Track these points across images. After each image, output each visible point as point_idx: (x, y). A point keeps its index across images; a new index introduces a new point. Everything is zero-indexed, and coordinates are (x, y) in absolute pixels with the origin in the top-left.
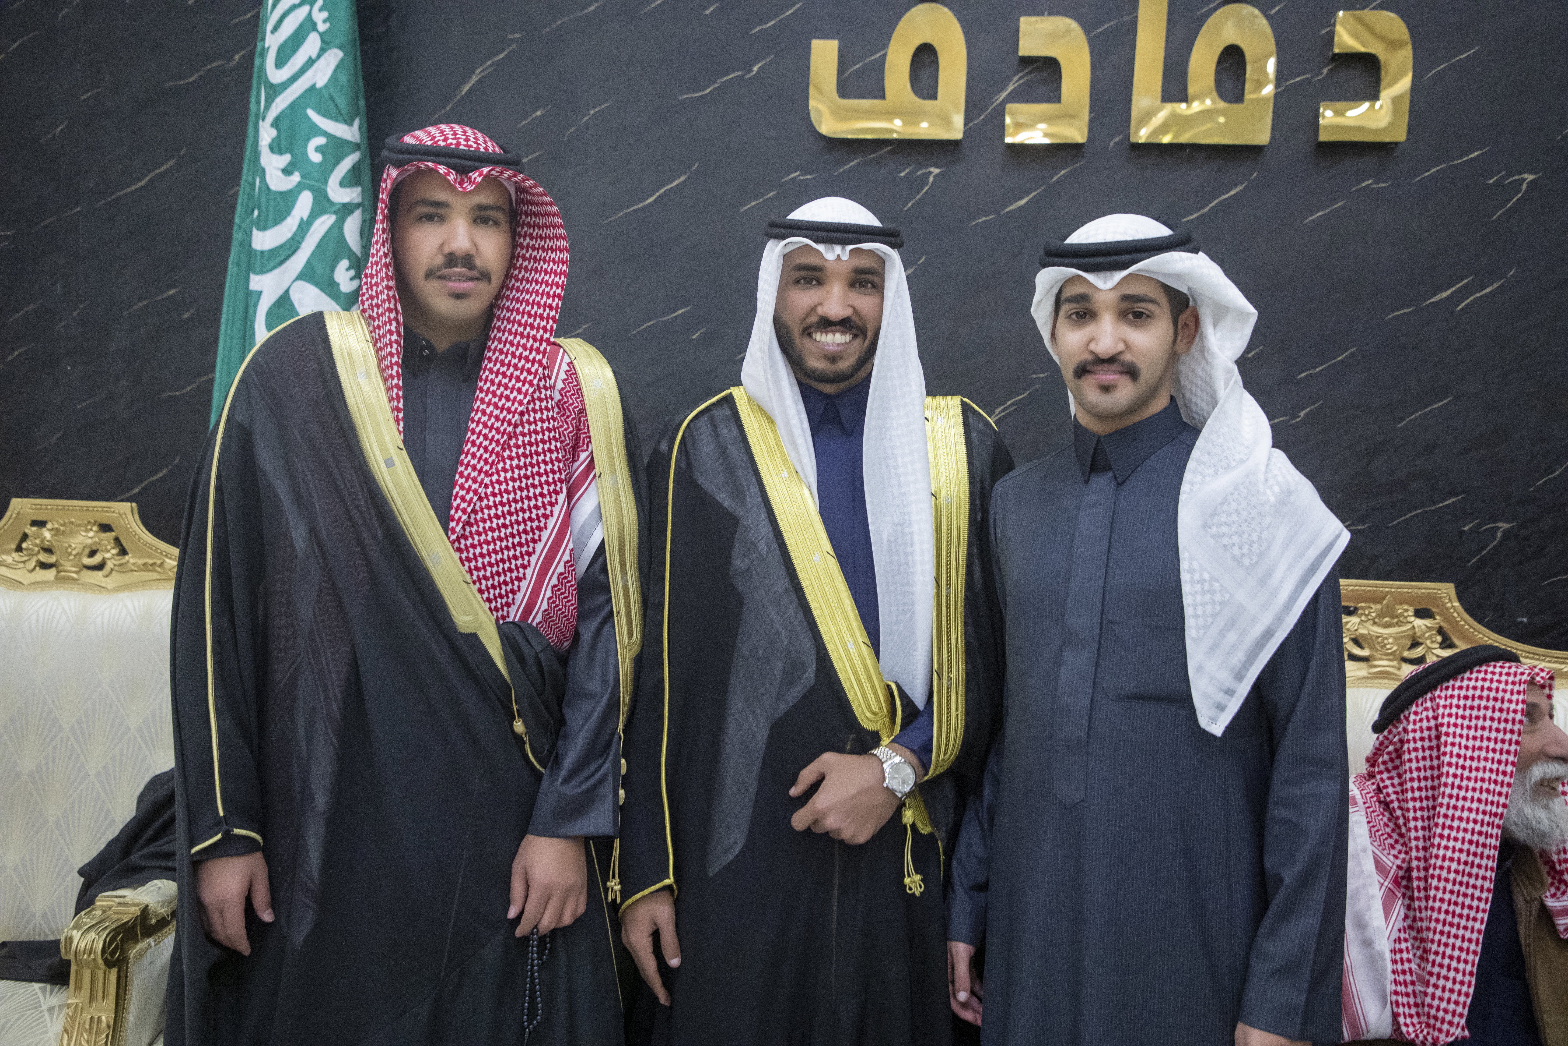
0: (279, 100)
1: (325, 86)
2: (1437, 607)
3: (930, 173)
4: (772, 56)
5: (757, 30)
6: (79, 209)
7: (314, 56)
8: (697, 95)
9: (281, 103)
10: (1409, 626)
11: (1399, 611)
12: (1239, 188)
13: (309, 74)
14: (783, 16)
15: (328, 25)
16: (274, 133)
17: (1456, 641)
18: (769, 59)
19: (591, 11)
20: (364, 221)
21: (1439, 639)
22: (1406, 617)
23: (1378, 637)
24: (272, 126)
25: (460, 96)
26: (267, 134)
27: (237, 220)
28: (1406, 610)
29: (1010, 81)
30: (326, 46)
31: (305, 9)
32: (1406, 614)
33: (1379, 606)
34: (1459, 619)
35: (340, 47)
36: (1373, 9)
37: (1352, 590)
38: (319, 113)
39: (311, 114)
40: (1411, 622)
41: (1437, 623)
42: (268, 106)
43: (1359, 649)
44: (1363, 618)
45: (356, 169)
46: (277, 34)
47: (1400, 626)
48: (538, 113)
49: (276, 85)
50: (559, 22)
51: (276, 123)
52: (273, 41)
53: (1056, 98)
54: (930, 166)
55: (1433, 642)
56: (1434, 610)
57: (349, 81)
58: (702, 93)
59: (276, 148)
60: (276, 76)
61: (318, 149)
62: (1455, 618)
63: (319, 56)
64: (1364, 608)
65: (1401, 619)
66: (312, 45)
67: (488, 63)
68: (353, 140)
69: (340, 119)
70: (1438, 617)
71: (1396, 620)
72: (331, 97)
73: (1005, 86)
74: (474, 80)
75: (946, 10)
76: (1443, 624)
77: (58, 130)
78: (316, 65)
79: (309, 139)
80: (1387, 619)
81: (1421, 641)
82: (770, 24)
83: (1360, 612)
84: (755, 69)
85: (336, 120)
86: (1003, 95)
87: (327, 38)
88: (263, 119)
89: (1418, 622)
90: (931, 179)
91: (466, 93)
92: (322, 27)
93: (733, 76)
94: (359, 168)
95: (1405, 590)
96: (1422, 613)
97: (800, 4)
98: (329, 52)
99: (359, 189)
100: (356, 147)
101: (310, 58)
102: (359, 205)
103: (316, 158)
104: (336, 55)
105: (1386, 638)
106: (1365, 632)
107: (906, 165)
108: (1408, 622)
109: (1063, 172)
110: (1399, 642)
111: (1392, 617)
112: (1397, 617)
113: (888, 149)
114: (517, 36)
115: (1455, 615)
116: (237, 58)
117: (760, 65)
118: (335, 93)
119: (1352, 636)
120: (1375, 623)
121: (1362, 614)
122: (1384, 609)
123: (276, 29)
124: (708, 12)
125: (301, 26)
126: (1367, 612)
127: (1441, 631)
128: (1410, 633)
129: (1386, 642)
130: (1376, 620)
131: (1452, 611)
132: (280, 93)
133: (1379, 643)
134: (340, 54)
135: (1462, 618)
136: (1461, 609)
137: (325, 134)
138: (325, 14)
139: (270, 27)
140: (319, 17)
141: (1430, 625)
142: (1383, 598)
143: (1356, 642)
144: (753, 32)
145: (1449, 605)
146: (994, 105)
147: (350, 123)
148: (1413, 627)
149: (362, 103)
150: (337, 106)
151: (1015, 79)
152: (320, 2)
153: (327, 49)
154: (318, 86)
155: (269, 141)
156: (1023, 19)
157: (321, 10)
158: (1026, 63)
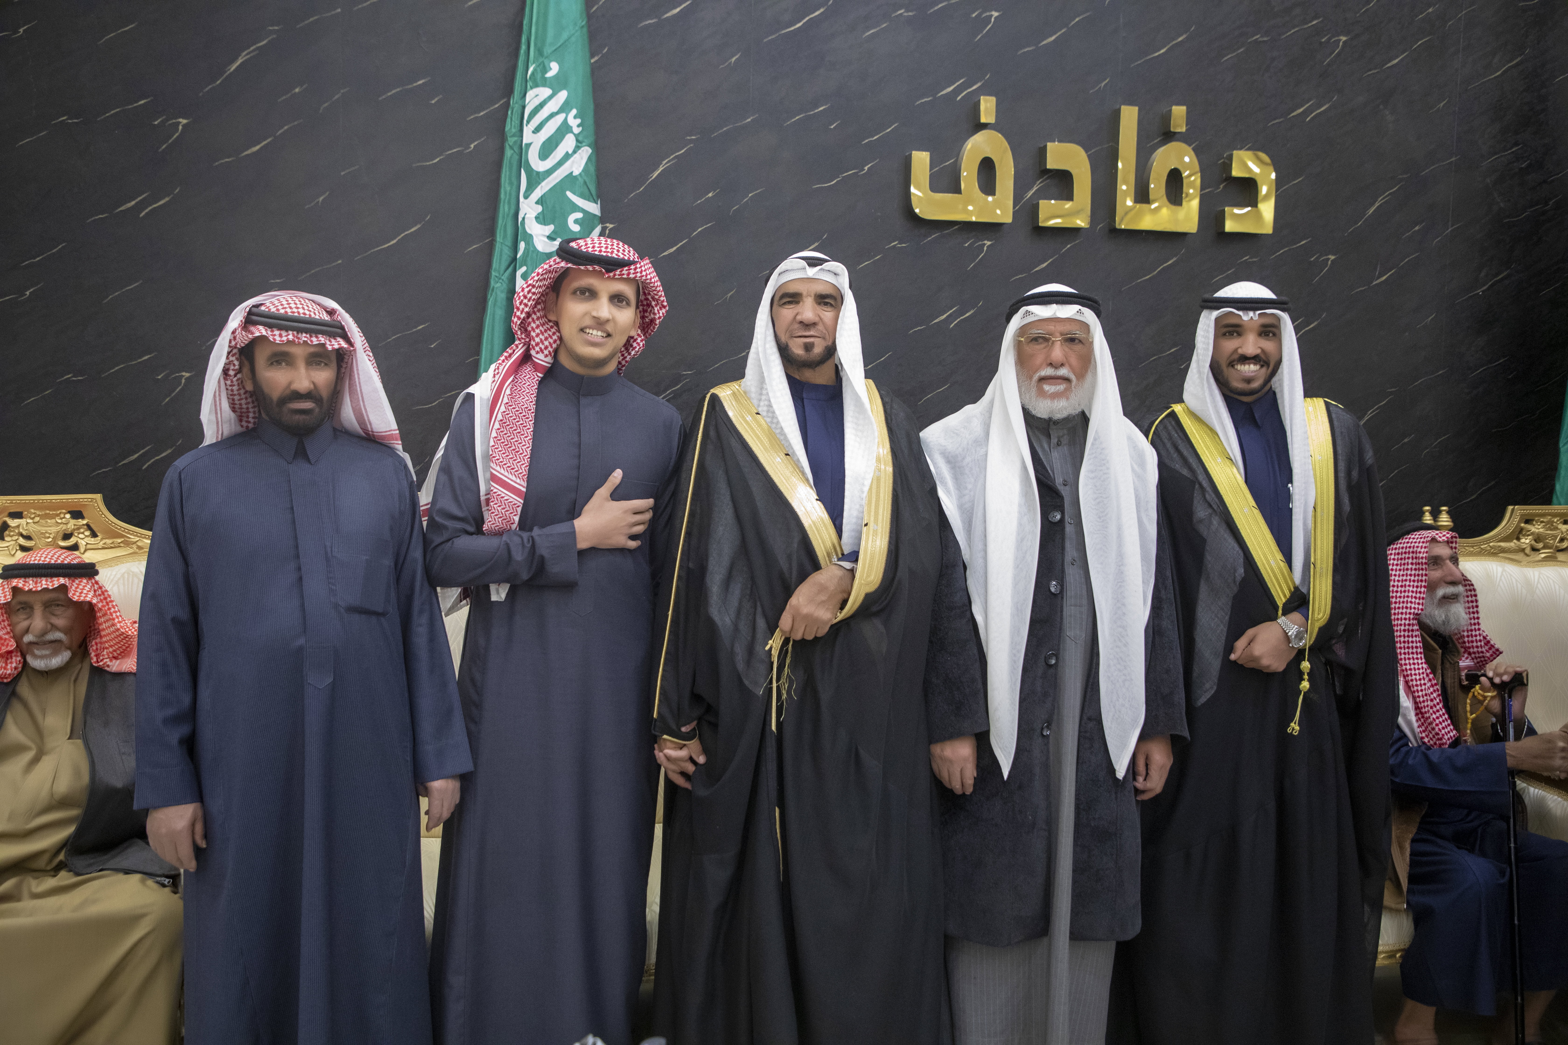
0: (543, 184)
1: (580, 174)
3: (984, 244)
4: (879, 160)
5: (867, 141)
6: (340, 262)
7: (570, 152)
8: (826, 185)
9: (545, 187)
12: (1175, 259)
13: (566, 166)
14: (884, 133)
15: (581, 129)
16: (539, 208)
18: (876, 162)
19: (748, 122)
24: (537, 203)
25: (651, 180)
26: (529, 209)
27: (494, 274)
29: (1035, 184)
30: (580, 145)
31: (562, 117)
35: (589, 146)
38: (576, 194)
39: (569, 194)
42: (530, 188)
46: (538, 134)
48: (710, 195)
49: (539, 172)
50: (725, 129)
52: (533, 139)
53: (1069, 197)
54: (985, 241)
57: (595, 173)
58: (829, 184)
59: (541, 219)
60: (539, 166)
61: (576, 221)
63: (575, 152)
66: (568, 143)
67: (672, 157)
68: (599, 215)
69: (589, 198)
72: (585, 183)
73: (1032, 188)
74: (661, 169)
75: (1000, 135)
77: (321, 199)
78: (572, 159)
79: (568, 214)
82: (875, 138)
84: (866, 168)
85: (586, 200)
86: (1030, 194)
87: (580, 139)
88: (526, 197)
90: (985, 248)
91: (654, 178)
92: (576, 130)
93: (851, 173)
97: (896, 125)
98: (582, 149)
101: (567, 152)
103: (576, 228)
104: (587, 151)
107: (968, 239)
109: (1069, 246)
113: (956, 227)
114: (693, 137)
116: (472, 146)
117: (870, 166)
118: (587, 180)
123: (537, 130)
124: (832, 127)
125: (559, 130)
132: (544, 179)
134: (590, 151)
137: (581, 210)
138: (578, 121)
140: (574, 122)
144: (864, 142)
146: (1025, 199)
147: (596, 202)
150: (589, 189)
151: (1038, 182)
152: (574, 112)
153: (582, 147)
154: (574, 174)
155: (534, 214)
156: (1048, 144)
157: (575, 117)
158: (1045, 172)
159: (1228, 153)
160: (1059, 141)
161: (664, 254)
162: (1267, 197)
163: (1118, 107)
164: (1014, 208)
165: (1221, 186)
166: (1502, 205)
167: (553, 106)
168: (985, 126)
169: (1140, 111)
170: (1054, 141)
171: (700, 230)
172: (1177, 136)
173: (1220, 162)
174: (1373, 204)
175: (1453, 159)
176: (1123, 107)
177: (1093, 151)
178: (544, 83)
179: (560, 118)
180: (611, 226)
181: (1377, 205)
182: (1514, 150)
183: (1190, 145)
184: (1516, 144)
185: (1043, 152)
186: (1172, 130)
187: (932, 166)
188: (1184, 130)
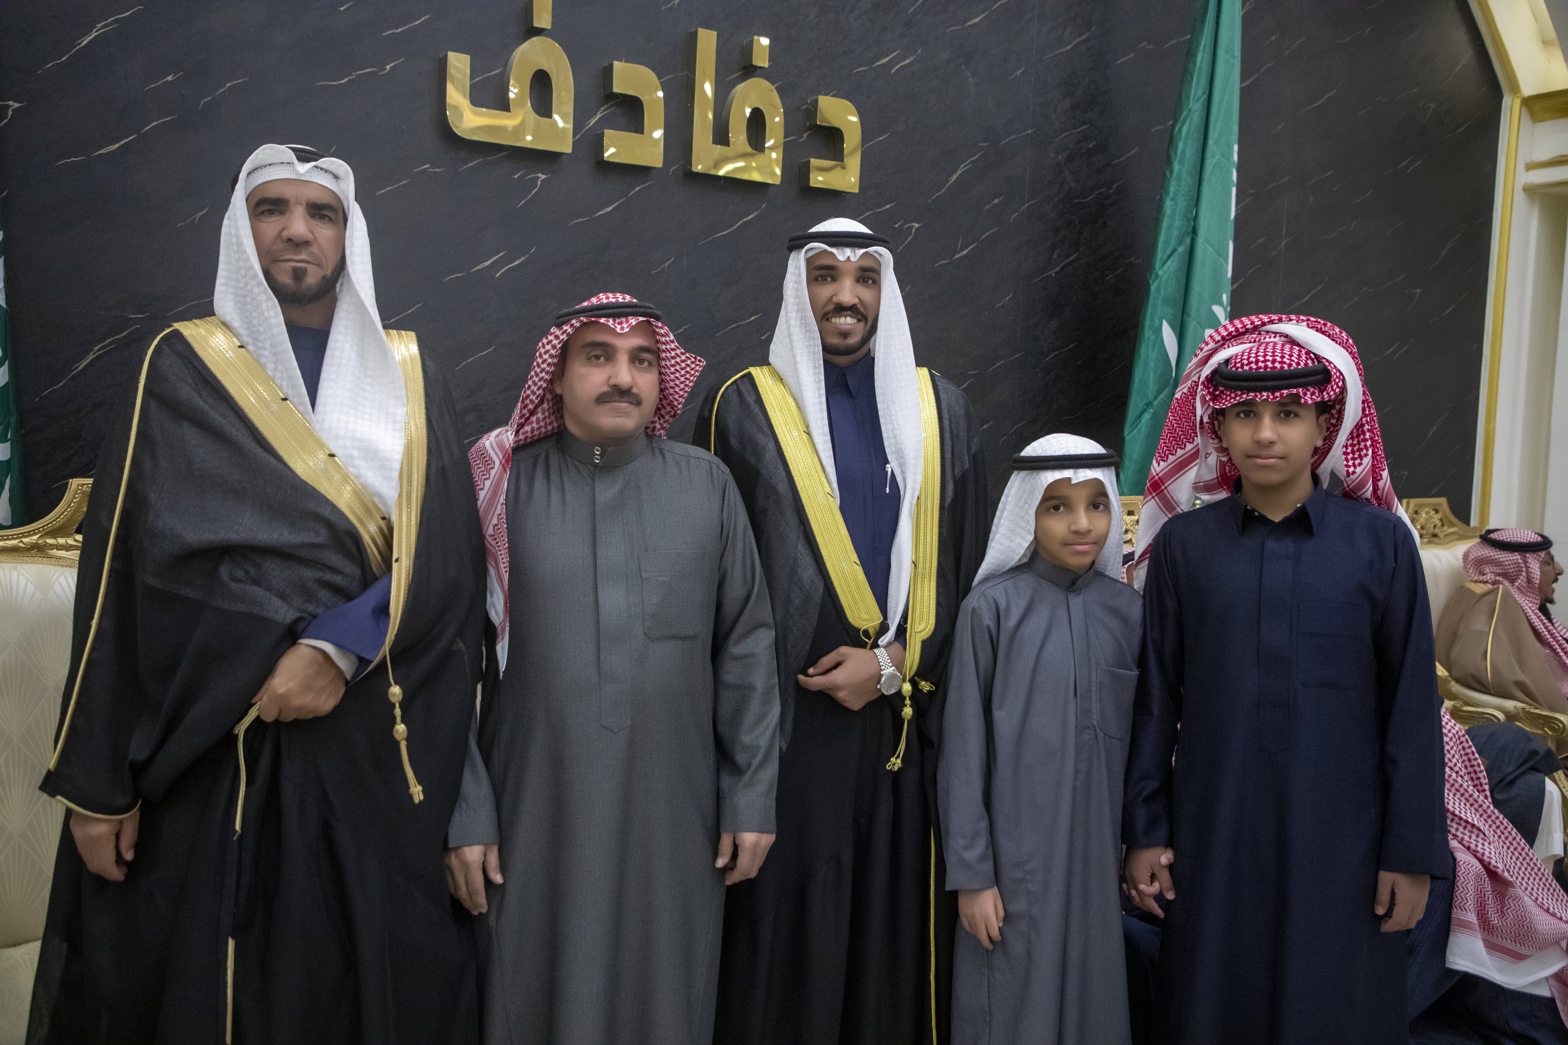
4: (403, 59)
5: (389, 32)
8: (334, 83)
14: (411, 25)
18: (400, 61)
25: (78, 47)
29: (599, 110)
36: (833, 96)
48: (170, 78)
53: (639, 130)
54: (539, 173)
58: (338, 83)
67: (111, 20)
73: (595, 114)
75: (557, 45)
82: (399, 30)
84: (388, 67)
86: (593, 121)
91: (84, 46)
93: (368, 70)
97: (427, 17)
107: (519, 169)
113: (503, 153)
117: (392, 65)
124: (342, 9)
144: (385, 34)
146: (587, 128)
151: (602, 109)
156: (616, 63)
158: (611, 97)
159: (812, 99)
160: (626, 61)
161: (101, 152)
162: (852, 153)
163: (694, 29)
164: (574, 136)
165: (805, 135)
166: (1072, 184)
168: (539, 32)
169: (718, 36)
170: (621, 60)
171: (154, 124)
172: (758, 72)
173: (803, 108)
174: (955, 171)
175: (1029, 131)
176: (700, 30)
177: (665, 78)
180: (16, 105)
181: (959, 173)
182: (1082, 128)
183: (773, 84)
184: (1084, 123)
185: (608, 72)
186: (754, 63)
187: (474, 72)
188: (766, 65)
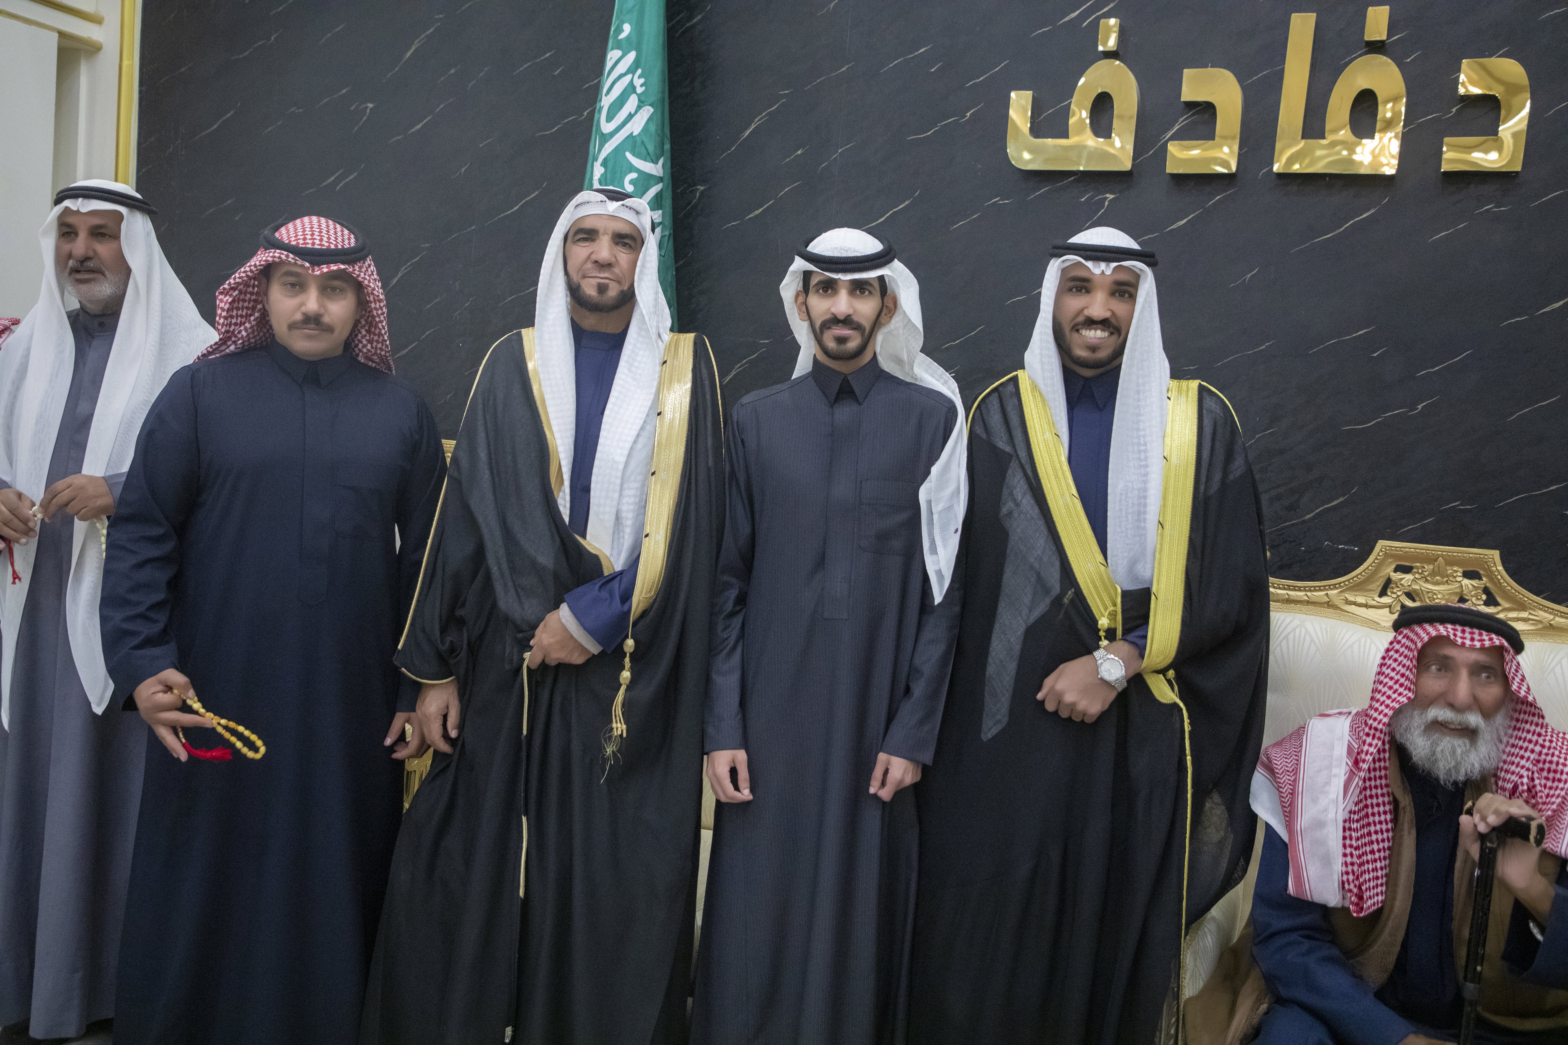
0: (606, 146)
1: (639, 134)
2: (1484, 569)
3: (1106, 198)
4: (981, 105)
5: (970, 84)
6: (473, 227)
7: (633, 112)
8: (922, 136)
9: (609, 147)
10: (1458, 585)
11: (1449, 572)
12: (1372, 211)
13: (628, 126)
15: (644, 88)
16: (602, 170)
17: (1499, 600)
18: (979, 107)
19: (843, 71)
20: (662, 237)
21: (1484, 597)
22: (1455, 577)
23: (1428, 592)
24: (601, 165)
25: (742, 139)
26: (598, 171)
28: (1456, 571)
29: (1177, 122)
30: (642, 105)
31: (629, 77)
32: (1455, 575)
33: (1431, 567)
34: (1502, 581)
35: (651, 105)
37: (1407, 552)
38: (634, 155)
39: (628, 155)
40: (1460, 582)
41: (1484, 584)
42: (600, 151)
43: (1411, 602)
44: (1417, 576)
45: (659, 197)
46: (608, 96)
47: (1448, 584)
48: (799, 152)
49: (606, 134)
50: (819, 80)
51: (604, 164)
52: (606, 102)
53: (1210, 136)
54: (1106, 192)
55: (1478, 599)
56: (1481, 572)
57: (656, 130)
58: (925, 135)
60: (607, 127)
61: (632, 182)
62: (1498, 580)
63: (636, 112)
64: (1417, 568)
65: (1451, 579)
66: (632, 103)
67: (764, 114)
68: (657, 175)
69: (648, 158)
70: (1484, 579)
71: (1446, 579)
72: (643, 142)
73: (1171, 127)
74: (753, 127)
76: (1488, 585)
77: (464, 170)
78: (634, 119)
79: (626, 175)
80: (1438, 578)
81: (1467, 597)
82: (981, 79)
83: (1415, 570)
84: (968, 115)
85: (645, 160)
86: (1168, 135)
87: (642, 99)
88: (597, 160)
89: (1466, 582)
90: (1104, 202)
91: (746, 137)
92: (639, 90)
93: (951, 120)
94: (661, 197)
95: (1455, 554)
96: (1470, 575)
98: (643, 109)
99: (660, 212)
100: (661, 179)
101: (630, 113)
102: (660, 224)
104: (648, 110)
105: (1435, 594)
106: (1417, 587)
108: (1457, 581)
109: (1217, 198)
110: (1447, 597)
111: (1443, 577)
112: (1447, 576)
113: (1069, 177)
114: (787, 91)
115: (1499, 577)
116: (584, 114)
117: (971, 112)
118: (645, 140)
119: (1405, 591)
120: (1427, 581)
121: (1415, 573)
122: (1436, 569)
123: (608, 93)
124: (934, 69)
125: (625, 90)
126: (1420, 571)
127: (1486, 591)
128: (1458, 590)
129: (1435, 597)
130: (1428, 578)
131: (1496, 574)
132: (608, 141)
133: (1429, 598)
134: (652, 110)
135: (1504, 580)
136: (1504, 573)
137: (637, 170)
138: (642, 80)
139: (605, 91)
140: (638, 82)
141: (1476, 585)
142: (1436, 560)
143: (1410, 595)
144: (967, 85)
145: (1494, 569)
147: (656, 163)
148: (1462, 586)
149: (667, 146)
150: (647, 149)
151: (1181, 120)
152: (639, 71)
153: (643, 107)
154: (634, 135)
155: (599, 176)
157: (639, 77)
158: (1182, 106)
161: (750, 216)
167: (622, 68)
168: (1105, 55)
169: (1318, 17)
170: (1191, 67)
171: (786, 190)
172: (1373, 47)
178: (618, 45)
179: (627, 79)
180: (702, 188)
183: (1392, 58)
186: (1369, 38)
187: (1035, 106)
188: (1385, 38)
